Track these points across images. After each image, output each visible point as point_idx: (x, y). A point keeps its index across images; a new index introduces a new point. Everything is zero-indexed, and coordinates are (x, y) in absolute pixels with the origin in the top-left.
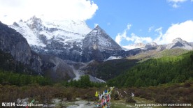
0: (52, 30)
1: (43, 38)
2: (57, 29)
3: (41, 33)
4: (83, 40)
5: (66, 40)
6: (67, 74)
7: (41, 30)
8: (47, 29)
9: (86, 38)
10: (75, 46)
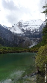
0: (26, 26)
1: (23, 30)
2: (28, 25)
3: (22, 28)
4: (39, 28)
5: (32, 29)
6: (29, 44)
7: (22, 27)
8: (24, 26)
9: (40, 27)
10: (36, 31)
